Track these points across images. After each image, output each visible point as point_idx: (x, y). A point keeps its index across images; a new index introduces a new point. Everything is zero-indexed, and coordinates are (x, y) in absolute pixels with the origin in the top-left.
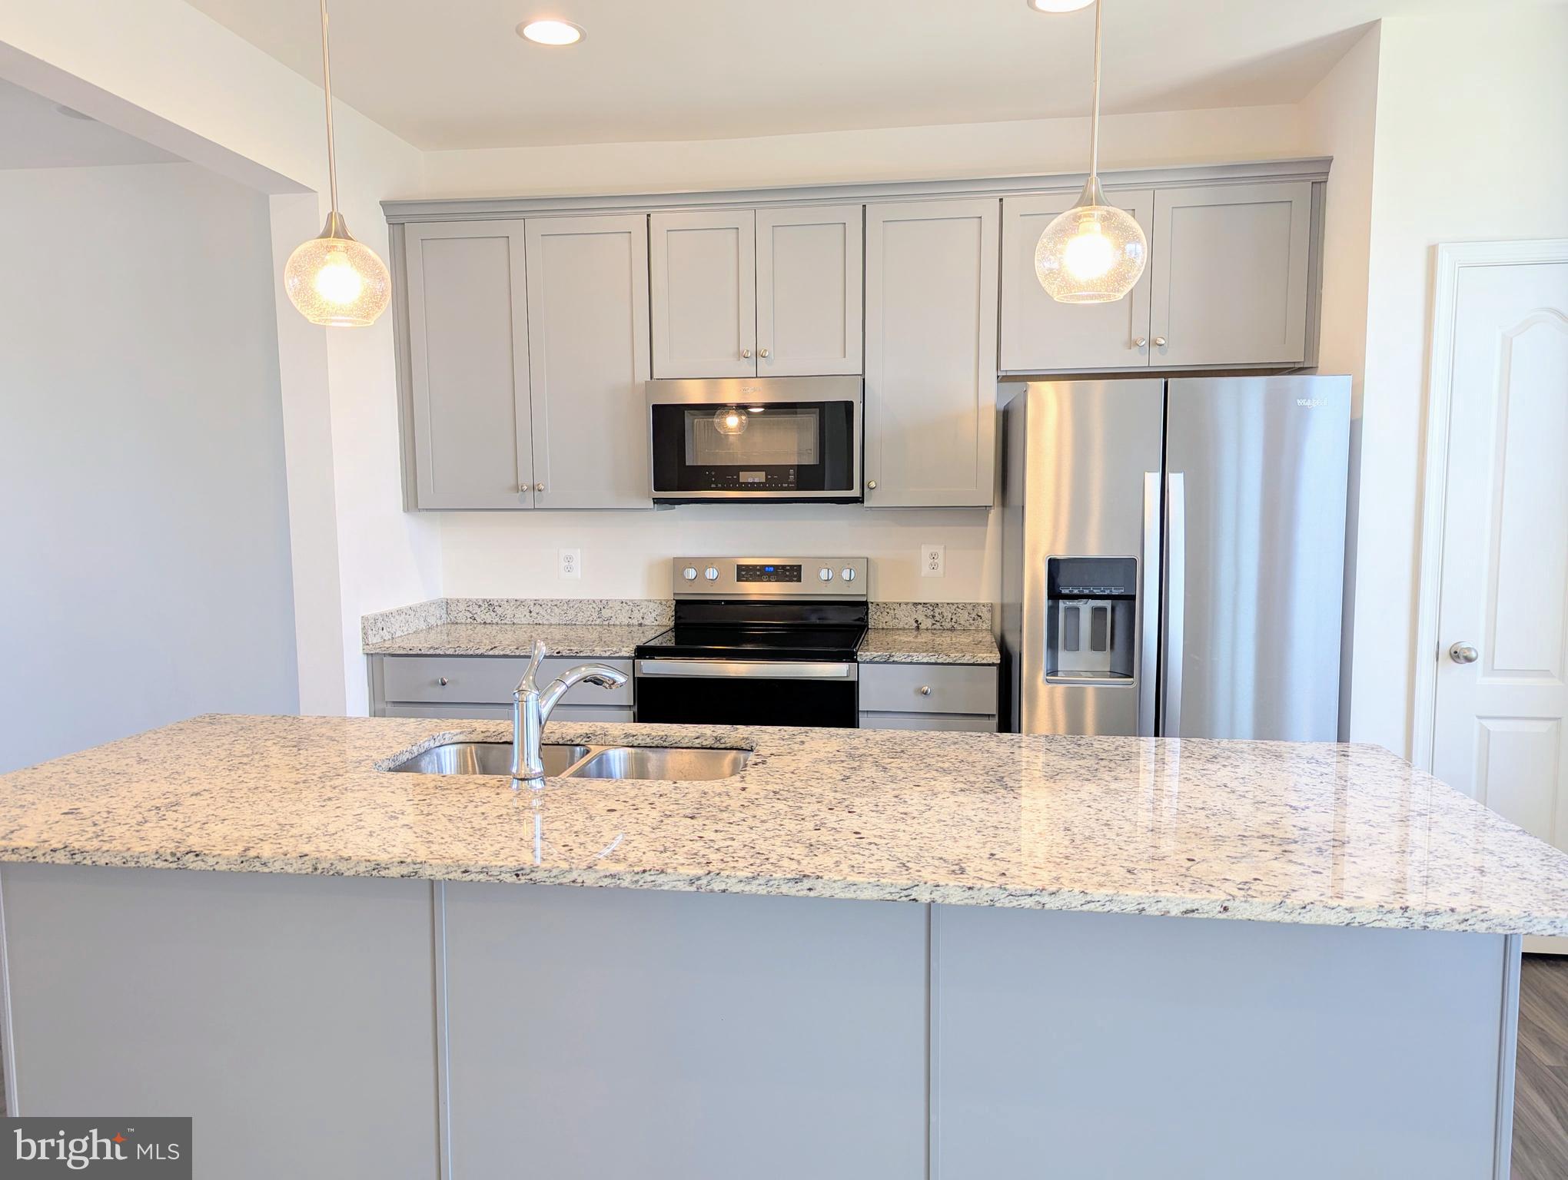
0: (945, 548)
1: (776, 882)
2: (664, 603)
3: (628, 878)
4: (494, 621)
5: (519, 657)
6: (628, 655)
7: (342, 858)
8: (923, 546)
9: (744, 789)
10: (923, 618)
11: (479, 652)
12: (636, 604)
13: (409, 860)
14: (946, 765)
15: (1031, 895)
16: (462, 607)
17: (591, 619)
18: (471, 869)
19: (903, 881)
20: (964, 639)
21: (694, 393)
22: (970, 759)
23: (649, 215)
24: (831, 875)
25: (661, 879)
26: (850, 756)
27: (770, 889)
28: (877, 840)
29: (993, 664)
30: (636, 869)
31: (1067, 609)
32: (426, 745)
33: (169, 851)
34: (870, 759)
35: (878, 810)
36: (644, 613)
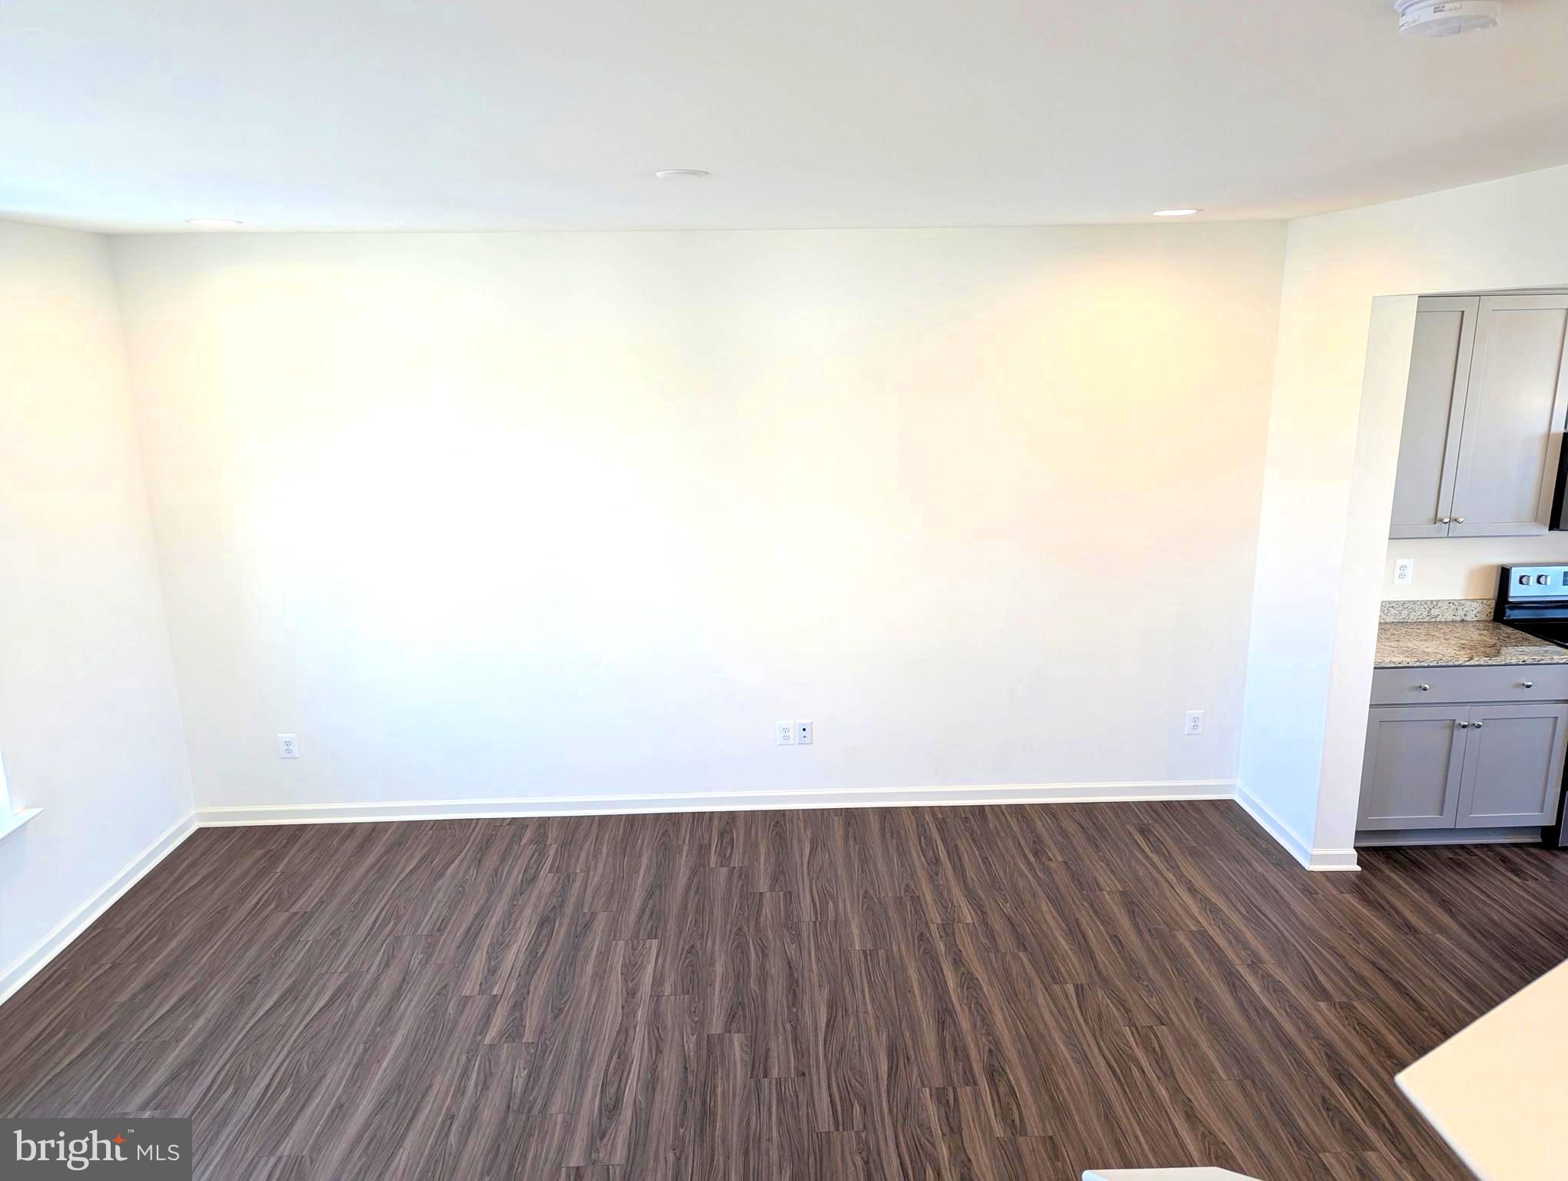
2: (1484, 602)
12: (1461, 604)
36: (1467, 611)
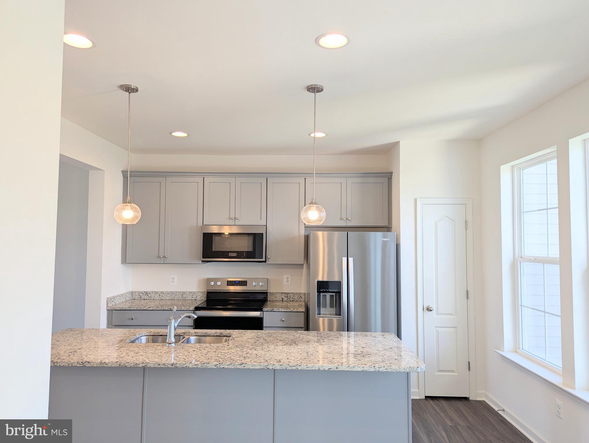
0: (291, 276)
1: (236, 365)
2: (203, 292)
3: (200, 365)
4: (148, 299)
5: (158, 310)
6: (192, 309)
7: (127, 362)
8: (284, 275)
9: (228, 345)
10: (284, 297)
11: (145, 309)
12: (194, 293)
13: (145, 362)
14: (282, 339)
15: (295, 366)
16: (137, 294)
17: (179, 298)
18: (161, 364)
19: (266, 364)
20: (296, 304)
21: (215, 230)
22: (288, 338)
23: (204, 178)
24: (249, 363)
25: (208, 365)
26: (257, 337)
27: (234, 367)
28: (261, 356)
29: (303, 312)
30: (202, 363)
31: (323, 295)
32: (138, 336)
33: (81, 362)
34: (262, 338)
35: (262, 350)
36: (197, 296)
